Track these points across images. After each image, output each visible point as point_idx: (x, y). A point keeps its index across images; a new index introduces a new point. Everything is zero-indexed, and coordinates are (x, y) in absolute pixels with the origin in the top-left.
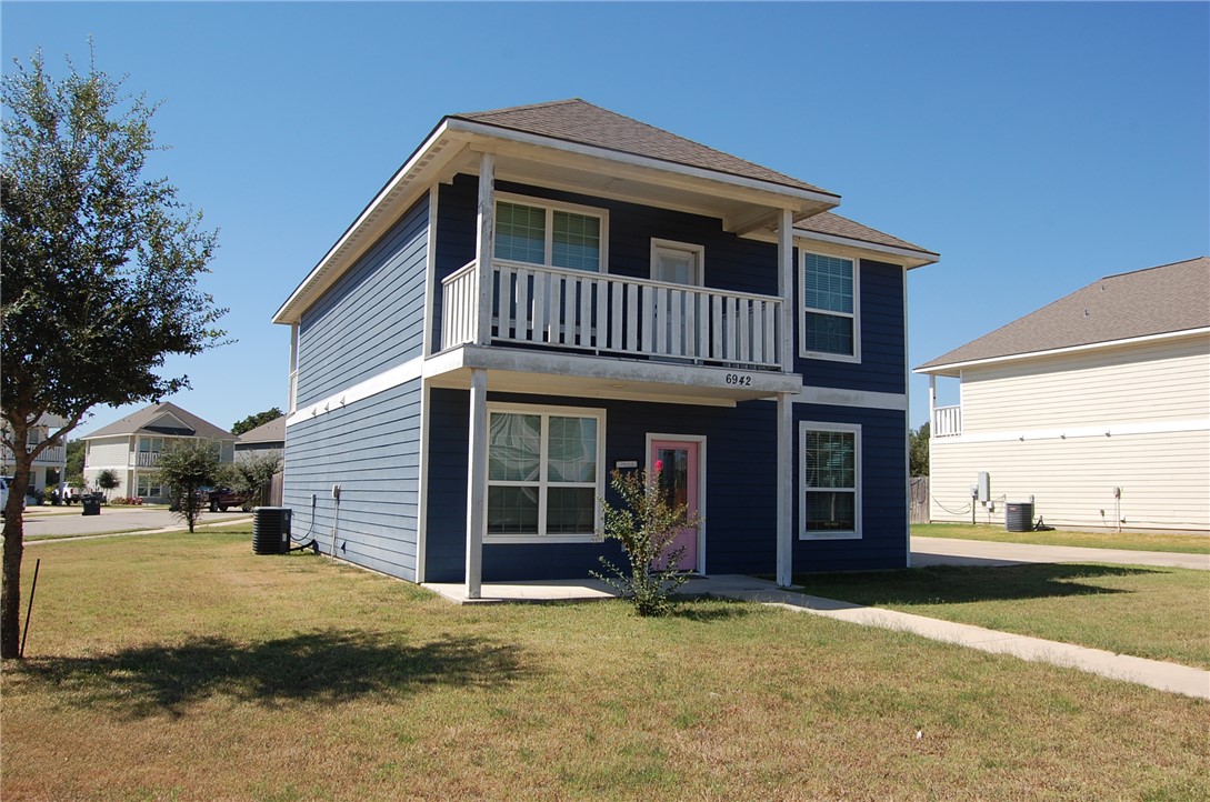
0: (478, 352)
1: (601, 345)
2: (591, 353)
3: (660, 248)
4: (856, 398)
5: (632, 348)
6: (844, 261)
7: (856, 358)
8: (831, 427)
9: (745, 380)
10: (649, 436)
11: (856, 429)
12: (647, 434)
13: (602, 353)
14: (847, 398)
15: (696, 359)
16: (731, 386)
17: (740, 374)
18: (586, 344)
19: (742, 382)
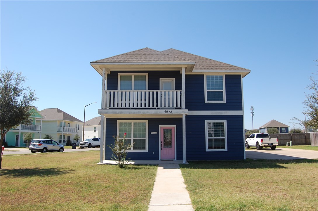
0: (101, 110)
1: (147, 106)
2: (129, 108)
3: (162, 81)
4: (225, 113)
5: (155, 106)
6: (219, 76)
7: (224, 102)
8: (216, 121)
9: (170, 112)
10: (160, 126)
11: (225, 122)
12: (159, 126)
13: (131, 108)
14: (222, 113)
15: (156, 107)
16: (166, 113)
17: (168, 110)
18: (143, 106)
19: (169, 112)
